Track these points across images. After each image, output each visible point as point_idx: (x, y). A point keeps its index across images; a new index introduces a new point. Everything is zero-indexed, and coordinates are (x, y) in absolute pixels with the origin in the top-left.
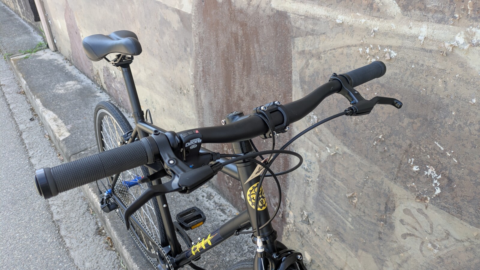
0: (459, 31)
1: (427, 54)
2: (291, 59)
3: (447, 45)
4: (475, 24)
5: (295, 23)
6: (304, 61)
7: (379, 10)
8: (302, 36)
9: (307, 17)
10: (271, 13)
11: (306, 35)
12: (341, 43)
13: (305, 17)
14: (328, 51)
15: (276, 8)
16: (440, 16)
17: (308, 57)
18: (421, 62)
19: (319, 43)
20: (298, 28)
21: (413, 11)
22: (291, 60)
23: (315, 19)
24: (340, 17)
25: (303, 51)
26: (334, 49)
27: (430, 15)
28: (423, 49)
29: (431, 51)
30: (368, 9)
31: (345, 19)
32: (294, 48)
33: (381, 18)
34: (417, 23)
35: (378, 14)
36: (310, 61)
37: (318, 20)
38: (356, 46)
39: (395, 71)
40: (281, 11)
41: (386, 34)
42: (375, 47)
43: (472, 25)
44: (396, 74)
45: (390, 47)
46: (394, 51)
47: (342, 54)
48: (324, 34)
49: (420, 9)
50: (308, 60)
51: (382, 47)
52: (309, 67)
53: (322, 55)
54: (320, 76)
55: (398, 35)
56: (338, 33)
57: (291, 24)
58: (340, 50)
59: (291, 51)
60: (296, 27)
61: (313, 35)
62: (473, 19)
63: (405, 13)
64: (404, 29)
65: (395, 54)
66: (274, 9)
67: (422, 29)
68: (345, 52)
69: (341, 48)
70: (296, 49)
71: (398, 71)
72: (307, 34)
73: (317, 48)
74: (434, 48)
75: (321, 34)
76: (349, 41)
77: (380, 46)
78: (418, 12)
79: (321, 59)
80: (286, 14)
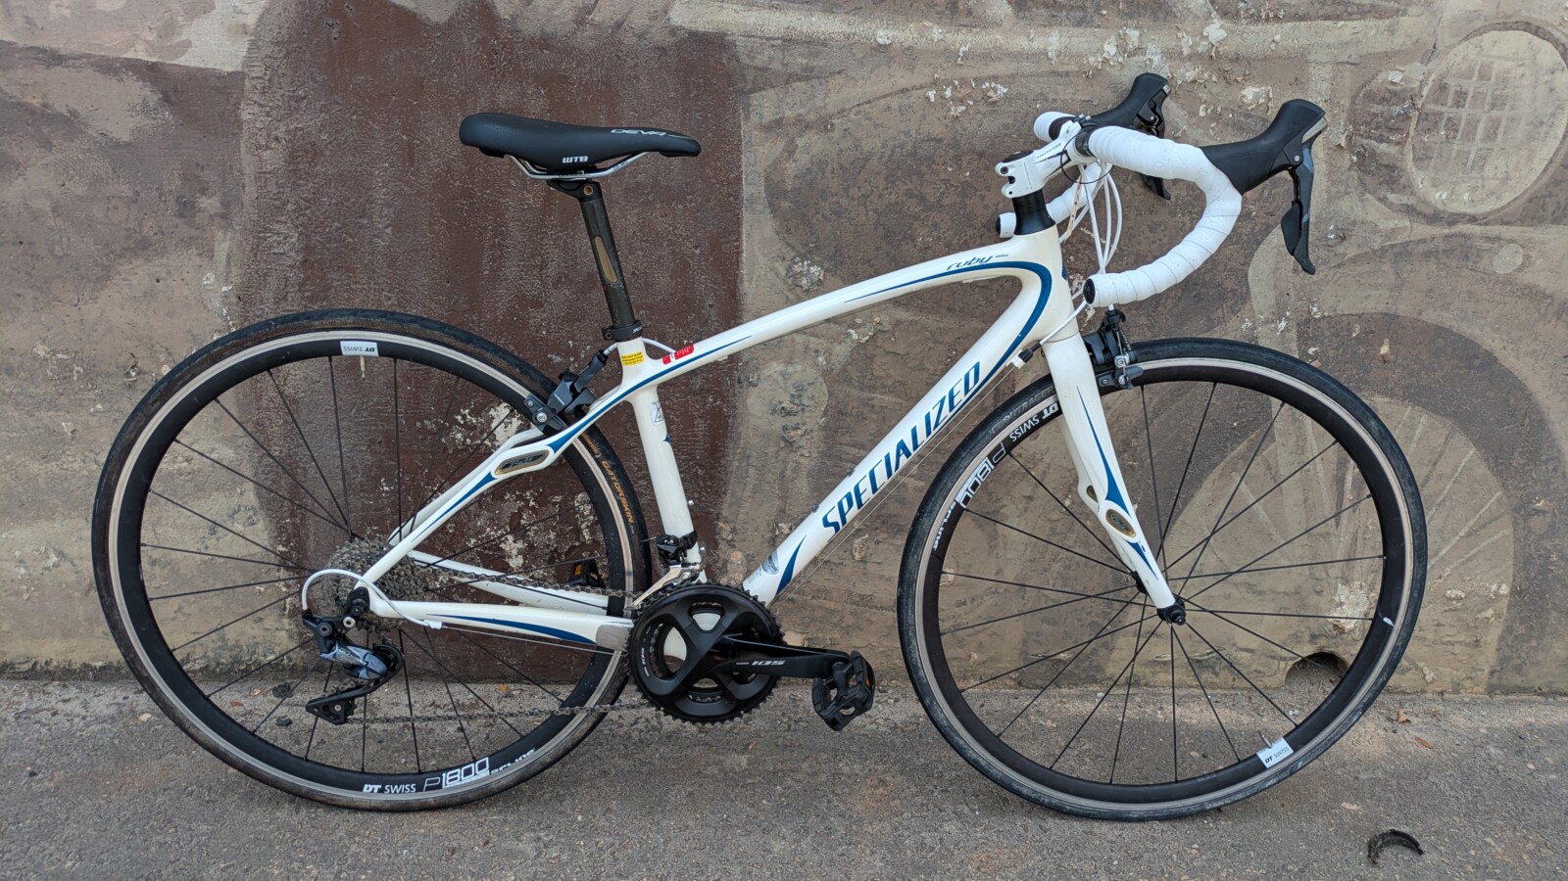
0: (1109, 37)
1: (1062, 80)
2: (739, 145)
3: (1092, 59)
4: (1130, 22)
5: (753, 58)
6: (781, 144)
7: (970, 13)
8: (773, 87)
9: (788, 41)
10: (669, 40)
11: (787, 82)
12: (885, 86)
13: (785, 41)
14: (850, 110)
15: (687, 26)
16: (1079, 14)
17: (793, 131)
18: (1051, 96)
19: (826, 95)
20: (764, 69)
21: (1034, 9)
22: (737, 149)
23: (814, 44)
24: (881, 33)
25: (778, 122)
26: (869, 102)
27: (1064, 13)
28: (1054, 73)
29: (1067, 74)
30: (947, 12)
31: (893, 37)
32: (747, 118)
33: (976, 27)
34: (1041, 29)
35: (968, 21)
36: (800, 142)
37: (824, 44)
38: (922, 87)
39: (1005, 122)
40: (704, 34)
41: (986, 56)
42: (964, 82)
43: (1126, 25)
44: (1006, 127)
45: (995, 78)
46: (1001, 84)
47: (888, 108)
48: (839, 73)
49: (1047, 6)
50: (792, 141)
51: (979, 81)
52: (797, 155)
53: (835, 121)
54: (829, 169)
55: (1009, 54)
56: (879, 66)
57: (738, 61)
58: (883, 102)
59: (740, 127)
60: (755, 68)
61: (808, 79)
62: (1126, 14)
63: (1021, 14)
64: (1021, 43)
65: (1005, 91)
66: (682, 28)
67: (1050, 39)
68: (895, 105)
69: (885, 96)
70: (754, 119)
71: (1010, 121)
72: (790, 78)
73: (821, 108)
74: (1073, 67)
75: (832, 74)
76: (903, 80)
77: (975, 79)
78: (1043, 11)
79: (833, 130)
80: (722, 39)
